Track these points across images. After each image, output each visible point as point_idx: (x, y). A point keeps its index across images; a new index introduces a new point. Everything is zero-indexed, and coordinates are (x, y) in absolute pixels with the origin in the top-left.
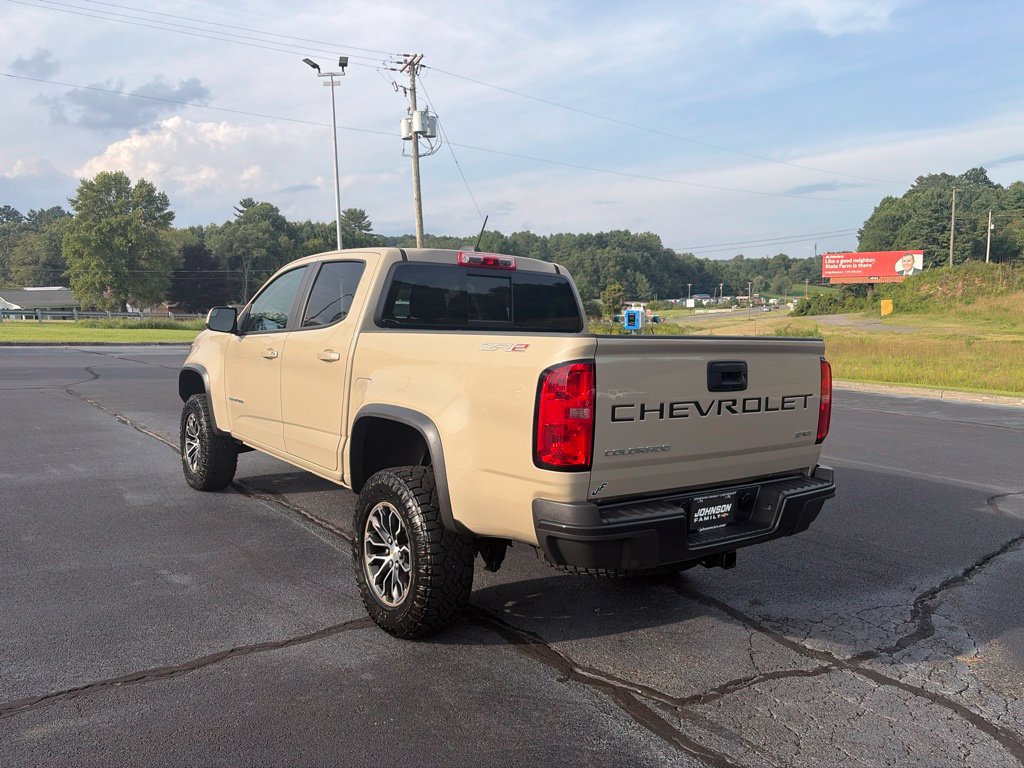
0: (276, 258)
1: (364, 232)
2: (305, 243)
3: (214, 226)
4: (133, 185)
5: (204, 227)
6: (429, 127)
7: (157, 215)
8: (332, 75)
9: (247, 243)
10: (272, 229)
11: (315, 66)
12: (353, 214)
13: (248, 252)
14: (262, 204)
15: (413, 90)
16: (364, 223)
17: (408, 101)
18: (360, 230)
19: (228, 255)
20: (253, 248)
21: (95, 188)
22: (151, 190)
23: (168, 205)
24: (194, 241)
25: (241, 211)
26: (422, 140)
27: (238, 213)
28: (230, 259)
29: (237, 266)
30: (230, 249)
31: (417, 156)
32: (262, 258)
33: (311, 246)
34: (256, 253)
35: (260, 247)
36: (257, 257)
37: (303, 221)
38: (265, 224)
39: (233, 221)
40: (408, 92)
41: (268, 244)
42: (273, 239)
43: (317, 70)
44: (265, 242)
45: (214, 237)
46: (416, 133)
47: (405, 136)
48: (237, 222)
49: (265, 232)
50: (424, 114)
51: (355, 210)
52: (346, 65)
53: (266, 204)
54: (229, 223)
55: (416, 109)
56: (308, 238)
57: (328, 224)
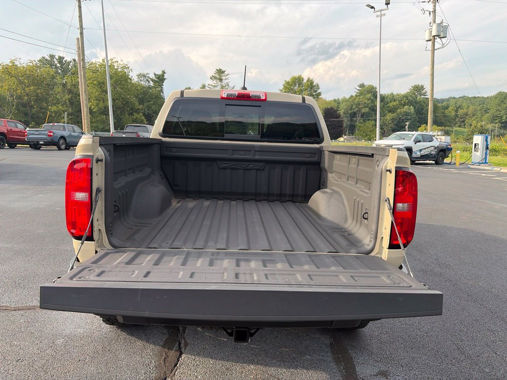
0: (373, 113)
1: (422, 96)
2: (389, 104)
3: (345, 98)
4: (305, 81)
5: (340, 99)
6: (442, 33)
7: (314, 94)
8: (381, 10)
9: (359, 105)
10: (372, 98)
11: (372, 7)
12: (417, 87)
13: (359, 110)
14: (368, 86)
15: (434, 11)
16: (423, 92)
17: (431, 19)
18: (420, 95)
19: (350, 112)
20: (362, 108)
21: (290, 84)
22: (312, 82)
23: (319, 89)
24: (335, 106)
25: (358, 90)
26: (438, 40)
27: (356, 91)
28: (351, 114)
29: (354, 117)
30: (351, 109)
31: (434, 50)
32: (367, 113)
33: (391, 105)
34: (363, 111)
35: (366, 107)
36: (364, 113)
37: (389, 93)
38: (369, 96)
39: (354, 95)
40: (431, 13)
41: (370, 106)
42: (372, 103)
43: (373, 9)
44: (368, 105)
45: (344, 103)
46: (434, 36)
47: (428, 39)
48: (356, 96)
49: (369, 99)
50: (440, 25)
51: (418, 85)
52: (389, 4)
53: (370, 86)
54: (352, 96)
55: (435, 22)
56: (391, 102)
57: (402, 94)
